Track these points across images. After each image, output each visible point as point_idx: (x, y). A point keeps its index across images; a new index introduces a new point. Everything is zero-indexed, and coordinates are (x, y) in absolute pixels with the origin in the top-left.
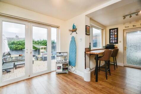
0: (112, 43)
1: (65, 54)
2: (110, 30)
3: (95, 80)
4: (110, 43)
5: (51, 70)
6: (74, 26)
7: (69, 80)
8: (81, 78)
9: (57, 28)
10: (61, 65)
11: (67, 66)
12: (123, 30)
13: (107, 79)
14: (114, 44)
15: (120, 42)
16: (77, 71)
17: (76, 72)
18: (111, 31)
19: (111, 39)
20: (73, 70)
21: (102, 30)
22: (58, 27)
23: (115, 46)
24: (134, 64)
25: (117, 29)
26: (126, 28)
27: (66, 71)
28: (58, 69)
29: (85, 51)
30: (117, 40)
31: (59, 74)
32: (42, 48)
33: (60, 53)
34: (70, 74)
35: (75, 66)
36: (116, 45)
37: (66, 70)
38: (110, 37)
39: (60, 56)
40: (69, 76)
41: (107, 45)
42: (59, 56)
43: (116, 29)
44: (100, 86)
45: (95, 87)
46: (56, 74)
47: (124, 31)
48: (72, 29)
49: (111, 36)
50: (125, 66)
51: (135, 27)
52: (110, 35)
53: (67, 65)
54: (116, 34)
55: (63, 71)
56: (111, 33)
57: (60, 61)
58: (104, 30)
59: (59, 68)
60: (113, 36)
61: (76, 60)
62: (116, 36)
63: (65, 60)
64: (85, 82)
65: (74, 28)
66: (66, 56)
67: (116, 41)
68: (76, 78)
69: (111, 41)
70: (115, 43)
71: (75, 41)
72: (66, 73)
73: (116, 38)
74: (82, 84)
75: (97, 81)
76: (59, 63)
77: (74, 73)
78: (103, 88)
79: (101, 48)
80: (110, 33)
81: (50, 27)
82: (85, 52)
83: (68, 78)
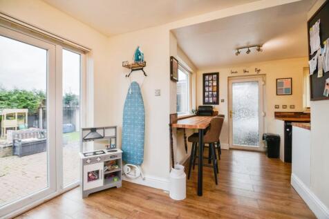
0: (209, 103)
1: (110, 133)
2: (204, 75)
3: (195, 193)
4: (204, 103)
5: (61, 187)
6: (138, 53)
7: (130, 208)
8: (161, 193)
9: (83, 55)
10: (100, 166)
11: (117, 167)
12: (229, 77)
13: (217, 184)
14: (213, 106)
15: (223, 101)
16: (147, 177)
17: (144, 179)
18: (207, 77)
19: (206, 94)
20: (134, 174)
21: (191, 73)
22: (85, 52)
23: (214, 110)
24: (244, 144)
25: (217, 74)
26: (233, 75)
27: (116, 182)
28: (90, 179)
29: (169, 123)
30: (217, 96)
31: (92, 195)
32: (9, 116)
33: (93, 130)
34: (128, 187)
35: (140, 165)
36: (216, 108)
37: (116, 180)
38: (204, 91)
39: (93, 139)
40: (128, 196)
41: (200, 107)
42: (89, 139)
43: (216, 76)
44: (213, 206)
45: (204, 210)
46: (84, 197)
47: (228, 80)
48: (131, 61)
49: (207, 89)
50: (230, 149)
51: (246, 74)
52: (204, 86)
53: (116, 163)
54: (215, 84)
55: (105, 183)
56: (207, 83)
57: (95, 153)
58: (194, 75)
59: (93, 176)
60: (210, 89)
61: (143, 147)
62: (215, 89)
63: (111, 148)
64: (176, 202)
65: (137, 60)
66: (113, 137)
67: (215, 99)
68: (149, 198)
69: (206, 99)
70: (214, 103)
71: (140, 94)
72: (115, 187)
73: (215, 93)
74: (170, 213)
75: (200, 194)
76: (93, 161)
77: (139, 182)
78: (220, 208)
79: (188, 114)
80: (204, 81)
81: (59, 47)
82: (171, 125)
83: (127, 202)
